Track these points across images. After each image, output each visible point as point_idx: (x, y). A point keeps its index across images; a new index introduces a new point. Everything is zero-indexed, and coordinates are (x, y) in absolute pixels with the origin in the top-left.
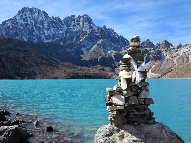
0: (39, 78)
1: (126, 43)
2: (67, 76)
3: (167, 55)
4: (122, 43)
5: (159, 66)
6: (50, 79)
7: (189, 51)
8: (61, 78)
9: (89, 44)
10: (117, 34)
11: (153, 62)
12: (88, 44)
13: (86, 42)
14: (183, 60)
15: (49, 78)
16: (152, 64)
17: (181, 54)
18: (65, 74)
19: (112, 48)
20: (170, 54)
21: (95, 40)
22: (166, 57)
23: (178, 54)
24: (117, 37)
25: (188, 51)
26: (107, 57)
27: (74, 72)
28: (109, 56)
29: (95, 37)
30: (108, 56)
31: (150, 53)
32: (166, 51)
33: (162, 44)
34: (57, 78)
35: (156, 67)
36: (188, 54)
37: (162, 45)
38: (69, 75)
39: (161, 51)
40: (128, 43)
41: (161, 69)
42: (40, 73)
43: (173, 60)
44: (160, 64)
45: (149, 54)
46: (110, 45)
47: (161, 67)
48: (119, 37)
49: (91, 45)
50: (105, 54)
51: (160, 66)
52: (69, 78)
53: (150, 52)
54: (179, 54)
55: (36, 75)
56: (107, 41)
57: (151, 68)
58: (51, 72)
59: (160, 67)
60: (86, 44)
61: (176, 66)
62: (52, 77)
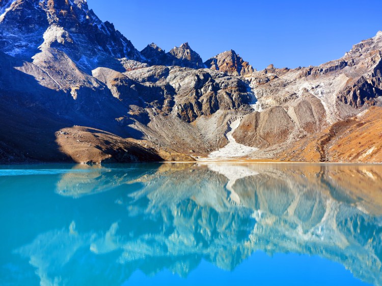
1: (123, 46)
3: (264, 95)
4: (112, 47)
5: (254, 123)
7: (317, 87)
9: (20, 40)
10: (97, 17)
11: (229, 111)
12: (15, 40)
13: (8, 30)
14: (311, 110)
16: (228, 117)
17: (300, 94)
19: (96, 60)
20: (272, 91)
21: (37, 27)
22: (263, 98)
23: (292, 95)
24: (99, 26)
25: (314, 86)
26: (94, 87)
28: (101, 87)
29: (39, 18)
30: (95, 85)
31: (217, 84)
32: (260, 81)
33: (225, 60)
35: (245, 127)
36: (316, 96)
37: (225, 64)
39: (245, 80)
40: (129, 50)
41: (262, 134)
43: (286, 111)
44: (254, 121)
45: (216, 88)
46: (89, 50)
47: (258, 129)
48: (103, 27)
49: (24, 43)
50: (87, 78)
51: (256, 126)
53: (217, 81)
54: (295, 94)
56: (78, 37)
57: (229, 129)
59: (256, 129)
60: (10, 38)
61: (299, 126)
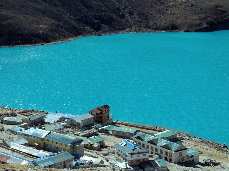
0: (131, 26)
2: (198, 22)
6: (157, 29)
8: (185, 29)
15: (155, 26)
18: (195, 17)
27: (218, 6)
34: (173, 28)
38: (205, 18)
42: (131, 13)
52: (206, 27)
55: (124, 20)
58: (158, 7)
62: (163, 24)
